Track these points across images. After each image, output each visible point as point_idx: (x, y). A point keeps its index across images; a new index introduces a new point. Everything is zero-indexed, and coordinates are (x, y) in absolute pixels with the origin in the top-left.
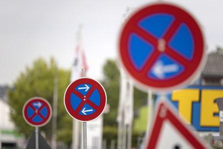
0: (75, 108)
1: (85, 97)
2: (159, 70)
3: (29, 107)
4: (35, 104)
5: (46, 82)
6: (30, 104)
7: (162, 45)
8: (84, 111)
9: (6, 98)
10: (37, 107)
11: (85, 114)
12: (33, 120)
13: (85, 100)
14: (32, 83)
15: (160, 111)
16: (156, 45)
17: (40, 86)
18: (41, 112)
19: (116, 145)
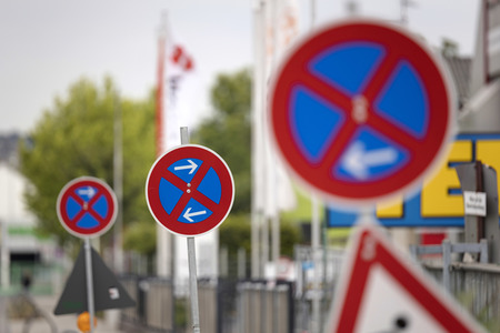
0: (169, 209)
1: (189, 185)
2: (356, 161)
3: (70, 199)
4: (82, 192)
5: (98, 127)
6: (71, 192)
7: (360, 110)
8: (188, 216)
9: (15, 158)
10: (85, 196)
11: (191, 220)
12: (79, 224)
13: (189, 191)
14: (68, 131)
15: (361, 247)
16: (347, 107)
17: (85, 135)
18: (95, 207)
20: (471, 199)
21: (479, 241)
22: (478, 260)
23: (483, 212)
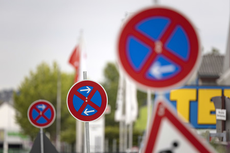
0: (77, 109)
1: (87, 98)
2: (156, 71)
3: (34, 110)
4: (39, 107)
6: (34, 107)
7: (159, 47)
8: (86, 112)
9: (12, 101)
10: (41, 109)
11: (88, 115)
12: (38, 122)
13: (86, 101)
14: (36, 87)
15: (158, 109)
17: (44, 89)
18: (45, 114)
19: (118, 144)
20: (219, 112)
21: (222, 132)
22: (222, 140)
23: (224, 119)
